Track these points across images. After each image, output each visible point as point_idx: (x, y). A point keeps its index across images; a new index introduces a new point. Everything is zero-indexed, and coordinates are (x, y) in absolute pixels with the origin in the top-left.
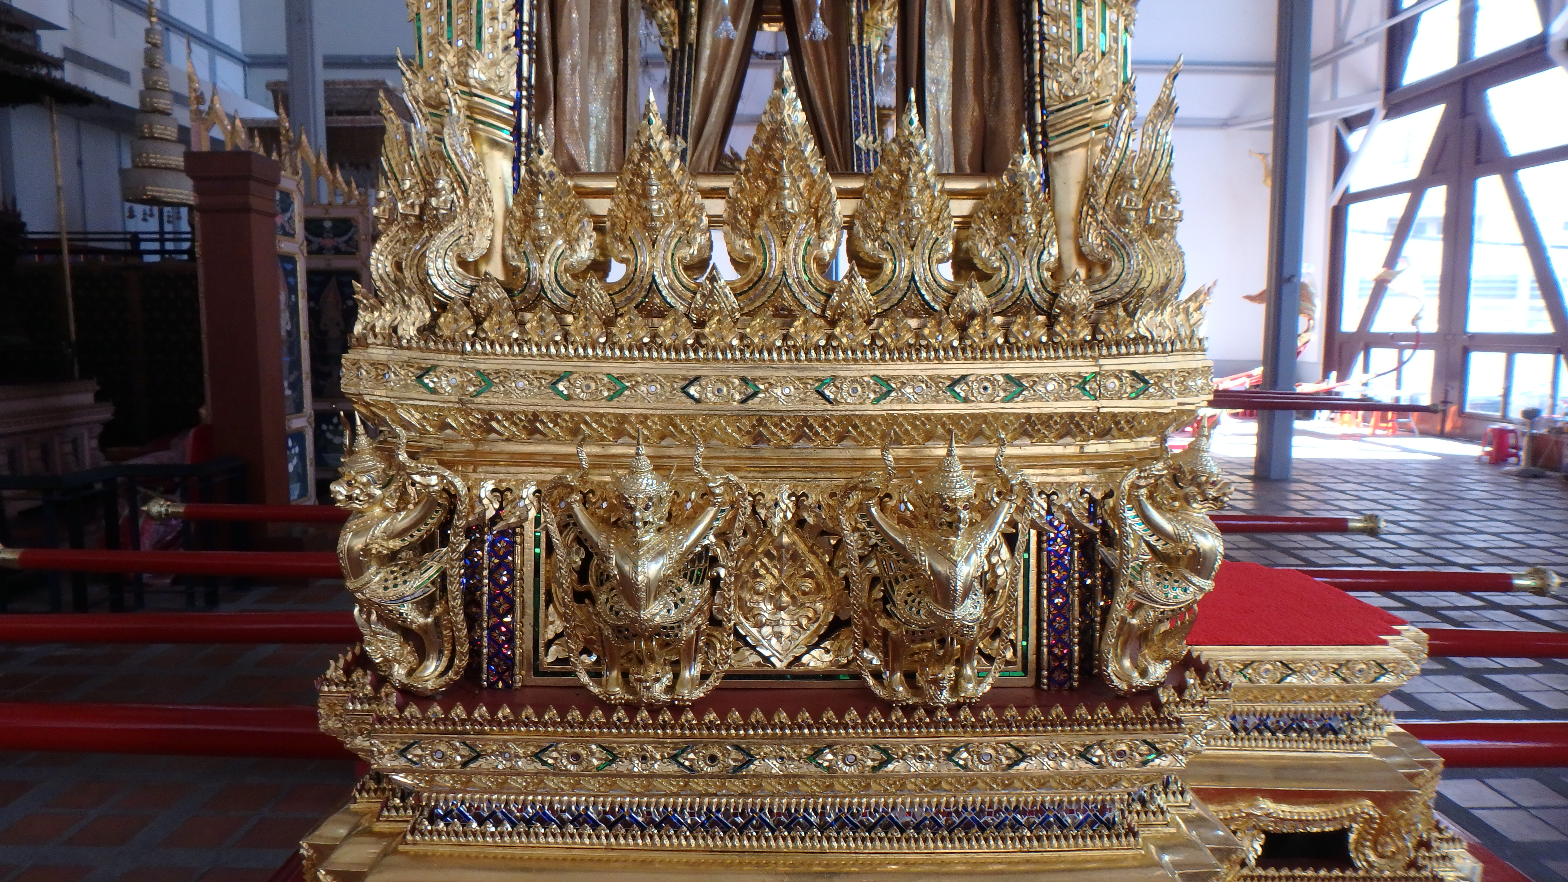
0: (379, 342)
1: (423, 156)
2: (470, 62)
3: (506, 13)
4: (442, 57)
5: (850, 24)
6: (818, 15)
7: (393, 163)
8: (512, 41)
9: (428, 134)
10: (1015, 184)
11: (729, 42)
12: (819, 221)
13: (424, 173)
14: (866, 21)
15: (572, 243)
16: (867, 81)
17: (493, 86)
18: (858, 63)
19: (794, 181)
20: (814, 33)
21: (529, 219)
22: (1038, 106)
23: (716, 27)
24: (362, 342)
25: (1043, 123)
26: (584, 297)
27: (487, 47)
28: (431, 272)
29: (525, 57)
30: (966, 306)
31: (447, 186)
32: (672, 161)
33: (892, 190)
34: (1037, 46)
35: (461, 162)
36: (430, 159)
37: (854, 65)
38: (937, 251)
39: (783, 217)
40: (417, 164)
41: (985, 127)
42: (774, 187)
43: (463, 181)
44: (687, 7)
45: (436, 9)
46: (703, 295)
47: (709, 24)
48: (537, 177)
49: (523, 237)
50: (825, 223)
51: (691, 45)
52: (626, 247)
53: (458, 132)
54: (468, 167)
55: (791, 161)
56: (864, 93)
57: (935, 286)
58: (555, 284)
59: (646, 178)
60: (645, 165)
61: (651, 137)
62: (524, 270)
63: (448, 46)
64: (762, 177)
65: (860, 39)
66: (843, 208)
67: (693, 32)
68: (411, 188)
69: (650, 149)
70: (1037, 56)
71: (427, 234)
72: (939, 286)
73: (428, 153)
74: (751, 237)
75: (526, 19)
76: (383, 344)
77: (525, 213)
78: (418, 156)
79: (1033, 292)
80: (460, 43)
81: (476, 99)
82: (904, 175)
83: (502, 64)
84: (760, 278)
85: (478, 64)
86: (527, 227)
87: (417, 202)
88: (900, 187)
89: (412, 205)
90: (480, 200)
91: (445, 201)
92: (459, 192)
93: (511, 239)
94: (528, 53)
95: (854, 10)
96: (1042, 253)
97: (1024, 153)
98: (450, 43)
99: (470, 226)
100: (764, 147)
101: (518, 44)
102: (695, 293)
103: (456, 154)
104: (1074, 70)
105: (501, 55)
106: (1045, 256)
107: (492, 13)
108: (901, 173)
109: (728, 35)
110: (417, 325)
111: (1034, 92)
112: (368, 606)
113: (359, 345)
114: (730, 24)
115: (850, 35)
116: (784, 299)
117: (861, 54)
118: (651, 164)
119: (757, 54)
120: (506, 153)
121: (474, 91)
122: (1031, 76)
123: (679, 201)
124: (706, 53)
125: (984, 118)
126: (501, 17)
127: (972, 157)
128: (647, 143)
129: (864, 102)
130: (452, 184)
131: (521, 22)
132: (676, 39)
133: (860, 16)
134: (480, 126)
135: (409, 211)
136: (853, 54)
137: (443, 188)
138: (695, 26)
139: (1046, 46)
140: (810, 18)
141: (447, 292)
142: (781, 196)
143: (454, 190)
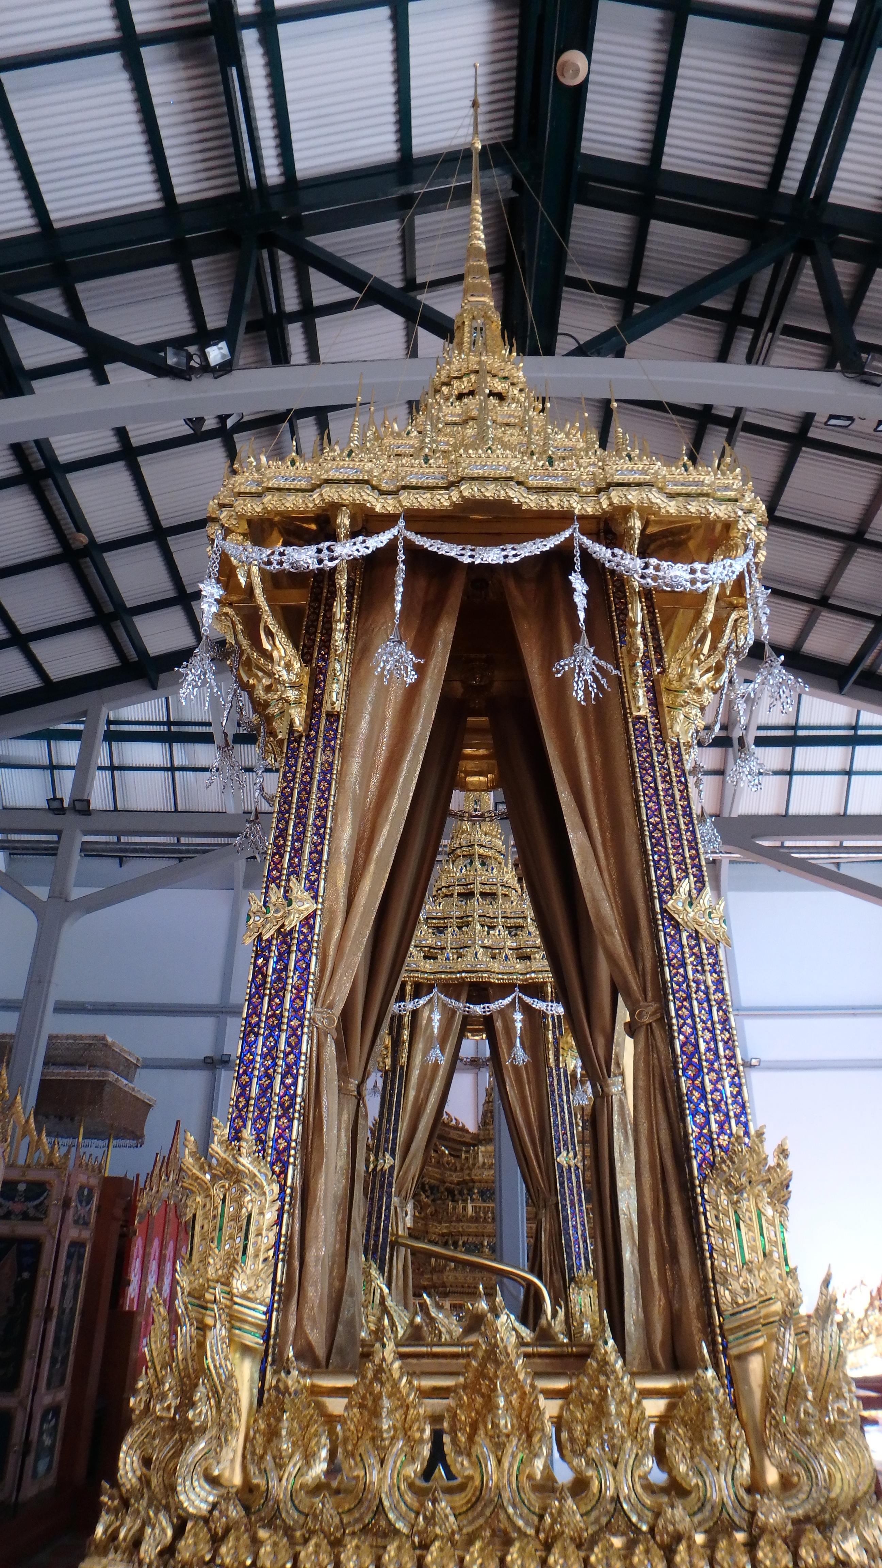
1: (185, 1359)
2: (235, 1273)
3: (269, 1229)
5: (548, 1049)
6: (518, 1044)
7: (155, 1354)
8: (271, 1253)
9: (191, 1338)
10: (701, 1398)
11: (436, 1066)
12: (530, 1437)
13: (183, 1379)
14: (561, 1045)
15: (309, 1458)
16: (565, 1098)
17: (251, 1295)
18: (555, 1083)
19: (507, 1397)
20: (514, 1059)
21: (273, 1434)
22: (715, 1309)
23: (425, 1053)
24: (102, 1549)
25: (721, 1326)
26: (315, 1517)
27: (249, 1262)
28: (179, 1488)
29: (280, 1264)
30: (671, 1528)
31: (203, 1398)
33: (593, 1403)
34: (708, 1254)
35: (218, 1374)
37: (552, 1085)
38: (638, 1467)
39: (498, 1437)
41: (671, 1313)
42: (490, 1405)
43: (217, 1392)
44: (399, 1033)
46: (425, 1518)
48: (284, 1396)
49: (265, 1453)
50: (536, 1439)
51: (402, 1067)
52: (356, 1464)
54: (223, 1379)
55: (504, 1379)
56: (562, 1110)
57: (639, 1506)
58: (289, 1504)
59: (377, 1398)
60: (377, 1387)
61: (384, 1359)
62: (263, 1488)
63: (216, 1251)
64: (479, 1392)
65: (557, 1060)
66: (550, 1408)
67: (405, 1055)
68: (170, 1389)
69: (383, 1370)
70: (709, 1262)
71: (177, 1435)
72: (643, 1505)
73: (189, 1358)
74: (469, 1455)
75: (283, 1232)
77: (269, 1425)
78: (180, 1357)
79: (731, 1511)
80: (227, 1247)
81: (236, 1306)
82: (603, 1390)
83: (261, 1274)
84: (478, 1499)
85: (241, 1275)
86: (269, 1441)
87: (173, 1404)
88: (601, 1401)
89: (169, 1408)
90: (230, 1411)
91: (200, 1413)
92: (213, 1403)
93: (253, 1453)
94: (283, 1260)
95: (550, 1036)
96: (735, 1467)
97: (706, 1369)
98: (219, 1249)
99: (219, 1439)
100: (480, 1365)
101: (276, 1254)
102: (417, 1514)
103: (215, 1366)
104: (741, 1280)
105: (261, 1266)
106: (738, 1472)
107: (258, 1230)
108: (600, 1388)
109: (436, 1060)
110: (159, 1548)
111: (710, 1295)
114: (438, 1052)
115: (548, 1059)
116: (499, 1521)
117: (559, 1075)
118: (382, 1384)
119: (462, 1060)
120: (254, 1359)
121: (235, 1299)
122: (706, 1280)
123: (406, 1414)
124: (415, 1073)
125: (669, 1303)
126: (264, 1233)
127: (663, 1344)
128: (381, 1365)
129: (563, 1119)
130: (207, 1395)
131: (279, 1234)
132: (388, 1061)
133: (556, 1041)
134: (237, 1331)
135: (165, 1414)
136: (551, 1075)
137: (200, 1401)
138: (406, 1051)
139: (715, 1255)
140: (511, 1045)
141: (189, 1509)
142: (496, 1415)
143: (209, 1399)
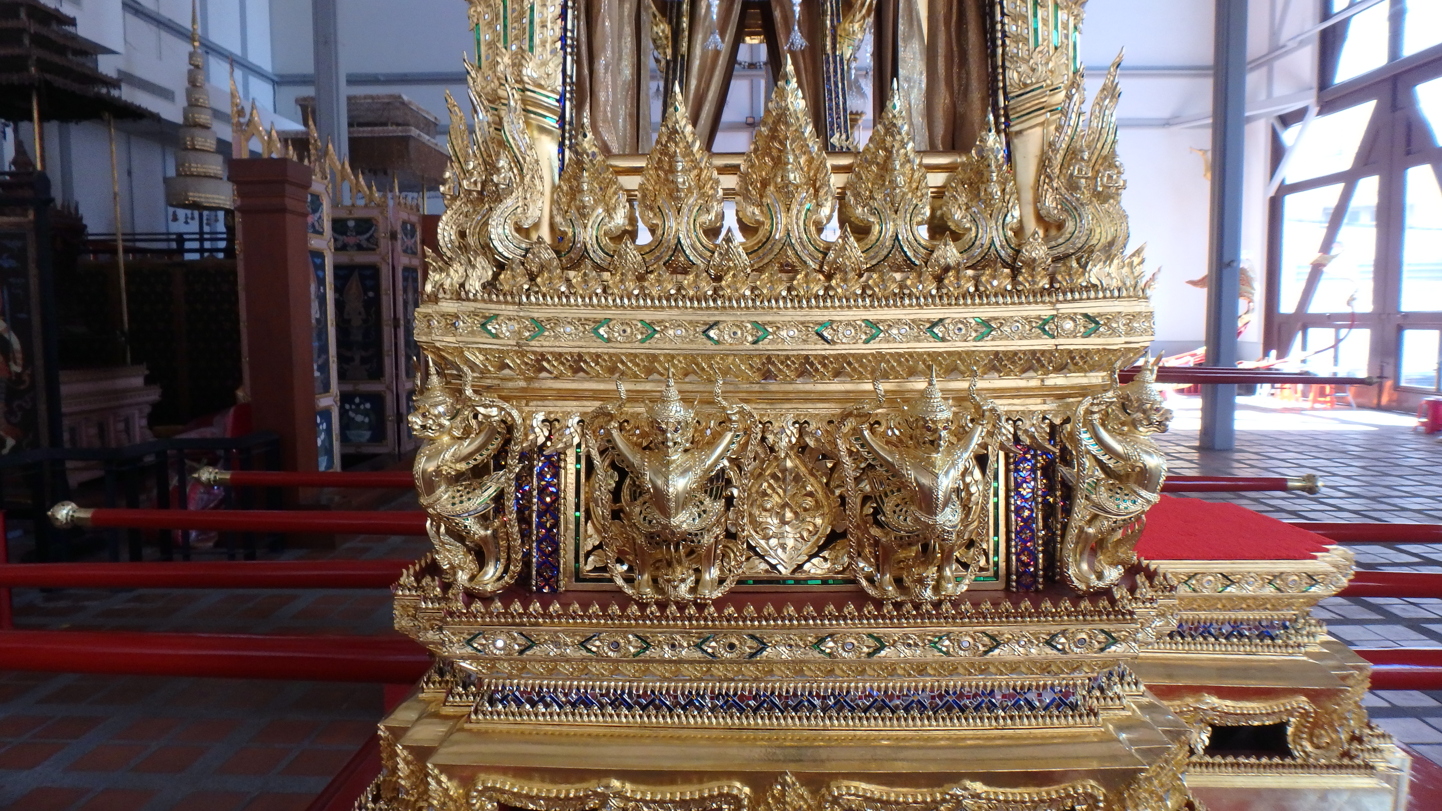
0: (448, 297)
1: (485, 142)
2: (524, 62)
3: (554, 22)
4: (499, 60)
5: (825, 36)
6: (796, 28)
7: (457, 149)
8: (559, 45)
9: (488, 123)
10: (982, 157)
11: (717, 53)
12: (817, 191)
13: (485, 156)
14: (839, 32)
15: (610, 212)
16: (840, 85)
17: (543, 83)
18: (832, 70)
19: (796, 157)
20: (792, 44)
21: (575, 192)
22: (1001, 92)
23: (705, 39)
24: (434, 299)
25: (1006, 107)
26: (620, 256)
27: (538, 50)
28: (492, 236)
29: (569, 58)
30: (942, 261)
31: (506, 166)
32: (694, 142)
33: (878, 164)
34: (999, 42)
35: (517, 145)
36: (490, 144)
38: (917, 215)
39: (787, 187)
40: (479, 148)
41: (955, 113)
42: (779, 163)
43: (518, 161)
44: (679, 23)
45: (492, 19)
46: (721, 254)
47: (699, 38)
48: (582, 156)
49: (569, 206)
50: (822, 193)
51: (683, 56)
52: (655, 215)
53: (515, 121)
54: (523, 149)
55: (793, 141)
57: (915, 244)
58: (596, 246)
59: (673, 157)
60: (672, 147)
61: (677, 122)
62: (570, 234)
63: (504, 50)
64: (770, 155)
65: (834, 48)
66: (837, 181)
67: (685, 45)
68: (474, 168)
69: (676, 132)
70: (1000, 51)
71: (487, 206)
72: (919, 244)
73: (488, 139)
74: (760, 205)
75: (569, 27)
76: (451, 299)
77: (571, 188)
78: (480, 141)
79: (999, 248)
80: (514, 47)
81: (529, 93)
82: (889, 152)
83: (550, 64)
84: (768, 239)
85: (531, 64)
86: (573, 198)
87: (479, 180)
88: (885, 162)
89: (475, 183)
90: (533, 177)
91: (504, 178)
92: (515, 170)
93: (559, 209)
94: (571, 54)
95: (828, 23)
96: (1006, 216)
97: (990, 131)
98: (506, 48)
99: (525, 198)
100: (771, 129)
101: (564, 47)
102: (713, 253)
103: (514, 139)
104: (1032, 61)
105: (549, 57)
106: (1009, 219)
107: (542, 22)
108: (886, 149)
109: (716, 46)
110: (482, 281)
111: (997, 81)
112: (438, 519)
113: (430, 301)
115: (825, 46)
116: (788, 256)
117: (835, 62)
118: (676, 144)
120: (553, 139)
121: (527, 86)
122: (995, 67)
123: (699, 175)
124: (696, 64)
125: (954, 105)
126: (549, 25)
127: (944, 137)
128: (674, 127)
130: (510, 164)
131: (565, 29)
132: (669, 51)
133: (834, 28)
134: (532, 115)
135: (472, 187)
136: (828, 62)
137: (503, 167)
138: (686, 39)
139: (1008, 41)
140: (789, 31)
141: (506, 254)
142: (785, 170)
143: (511, 168)
